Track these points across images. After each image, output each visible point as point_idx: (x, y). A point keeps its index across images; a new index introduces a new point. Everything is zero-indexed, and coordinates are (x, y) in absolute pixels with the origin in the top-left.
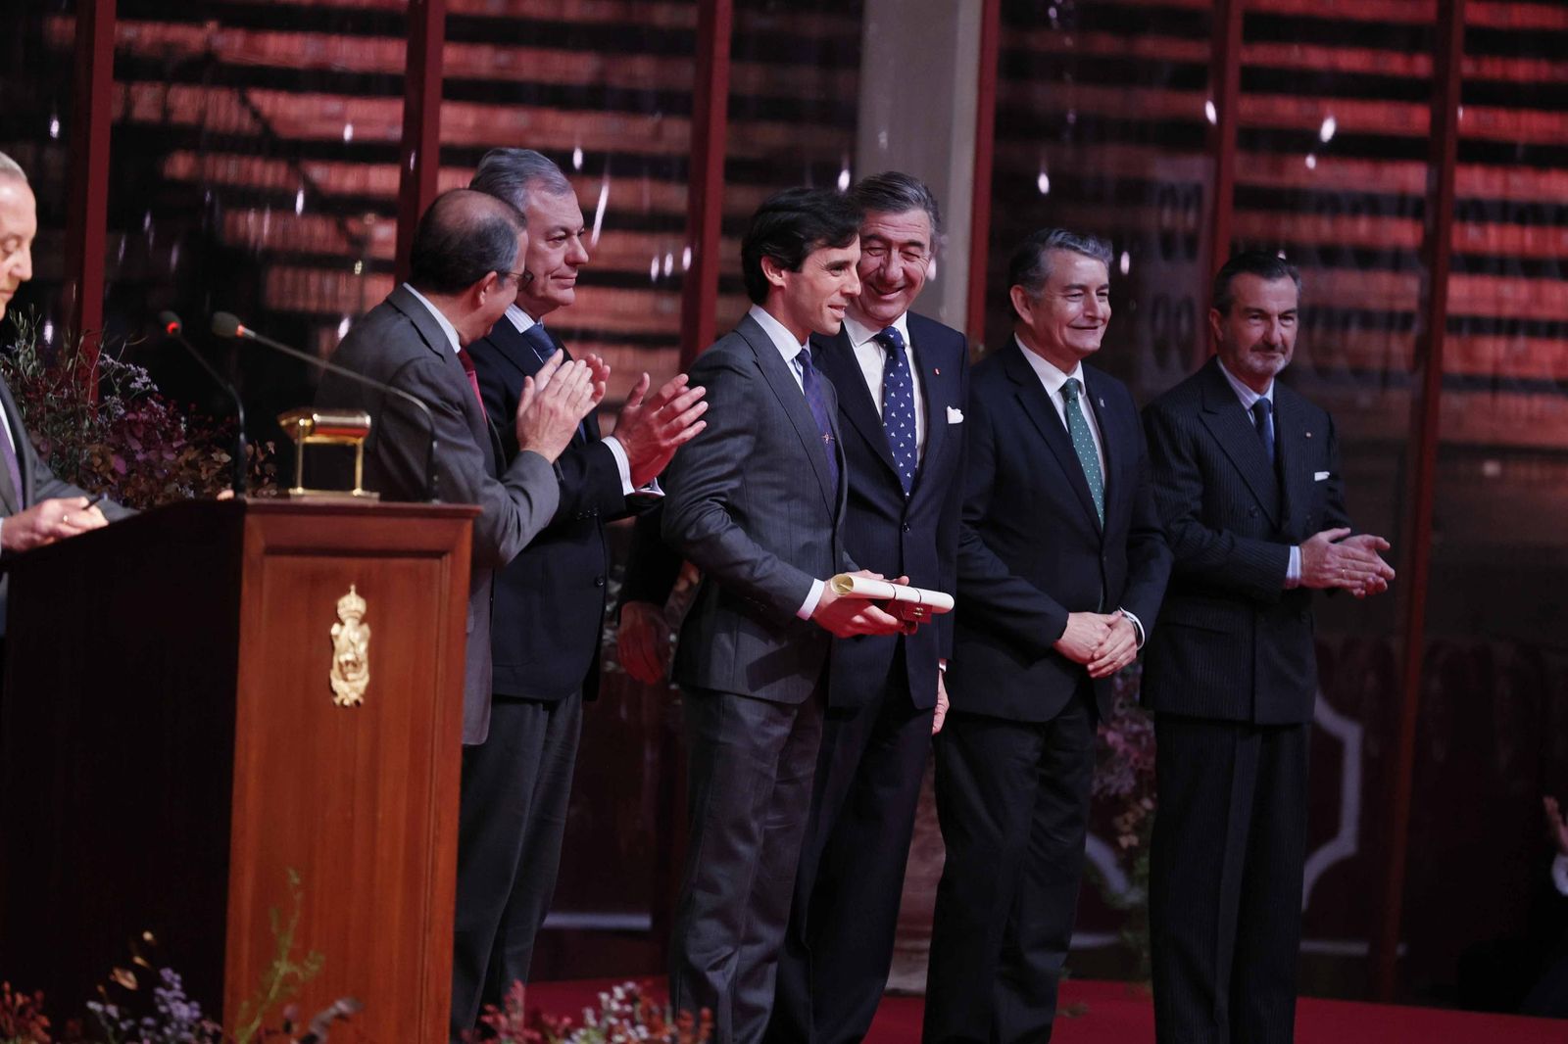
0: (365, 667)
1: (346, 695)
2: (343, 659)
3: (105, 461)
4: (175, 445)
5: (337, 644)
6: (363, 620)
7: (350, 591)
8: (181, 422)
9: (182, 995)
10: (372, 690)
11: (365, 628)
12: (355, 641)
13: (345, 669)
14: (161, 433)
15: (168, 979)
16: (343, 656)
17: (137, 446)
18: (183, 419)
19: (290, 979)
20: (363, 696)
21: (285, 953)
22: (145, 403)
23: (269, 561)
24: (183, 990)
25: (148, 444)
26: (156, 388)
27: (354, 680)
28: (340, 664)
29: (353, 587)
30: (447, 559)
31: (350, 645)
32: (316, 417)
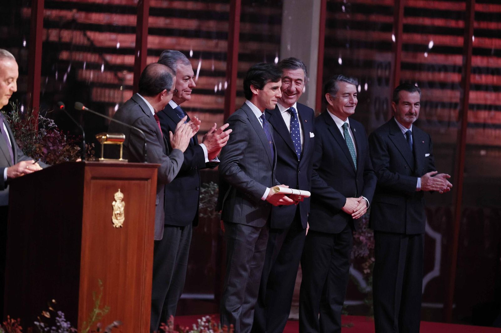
0: (123, 215)
1: (117, 224)
2: (116, 213)
3: (40, 149)
4: (63, 144)
5: (114, 208)
6: (123, 200)
7: (118, 191)
8: (64, 137)
9: (65, 320)
10: (125, 222)
11: (123, 203)
12: (120, 207)
13: (117, 216)
14: (58, 140)
15: (60, 315)
16: (116, 212)
17: (51, 145)
18: (65, 136)
19: (99, 314)
20: (122, 224)
21: (97, 306)
22: (53, 131)
23: (93, 181)
24: (65, 318)
25: (54, 144)
26: (56, 126)
27: (120, 219)
28: (115, 214)
29: (119, 190)
30: (150, 181)
31: (118, 208)
32: (108, 136)
